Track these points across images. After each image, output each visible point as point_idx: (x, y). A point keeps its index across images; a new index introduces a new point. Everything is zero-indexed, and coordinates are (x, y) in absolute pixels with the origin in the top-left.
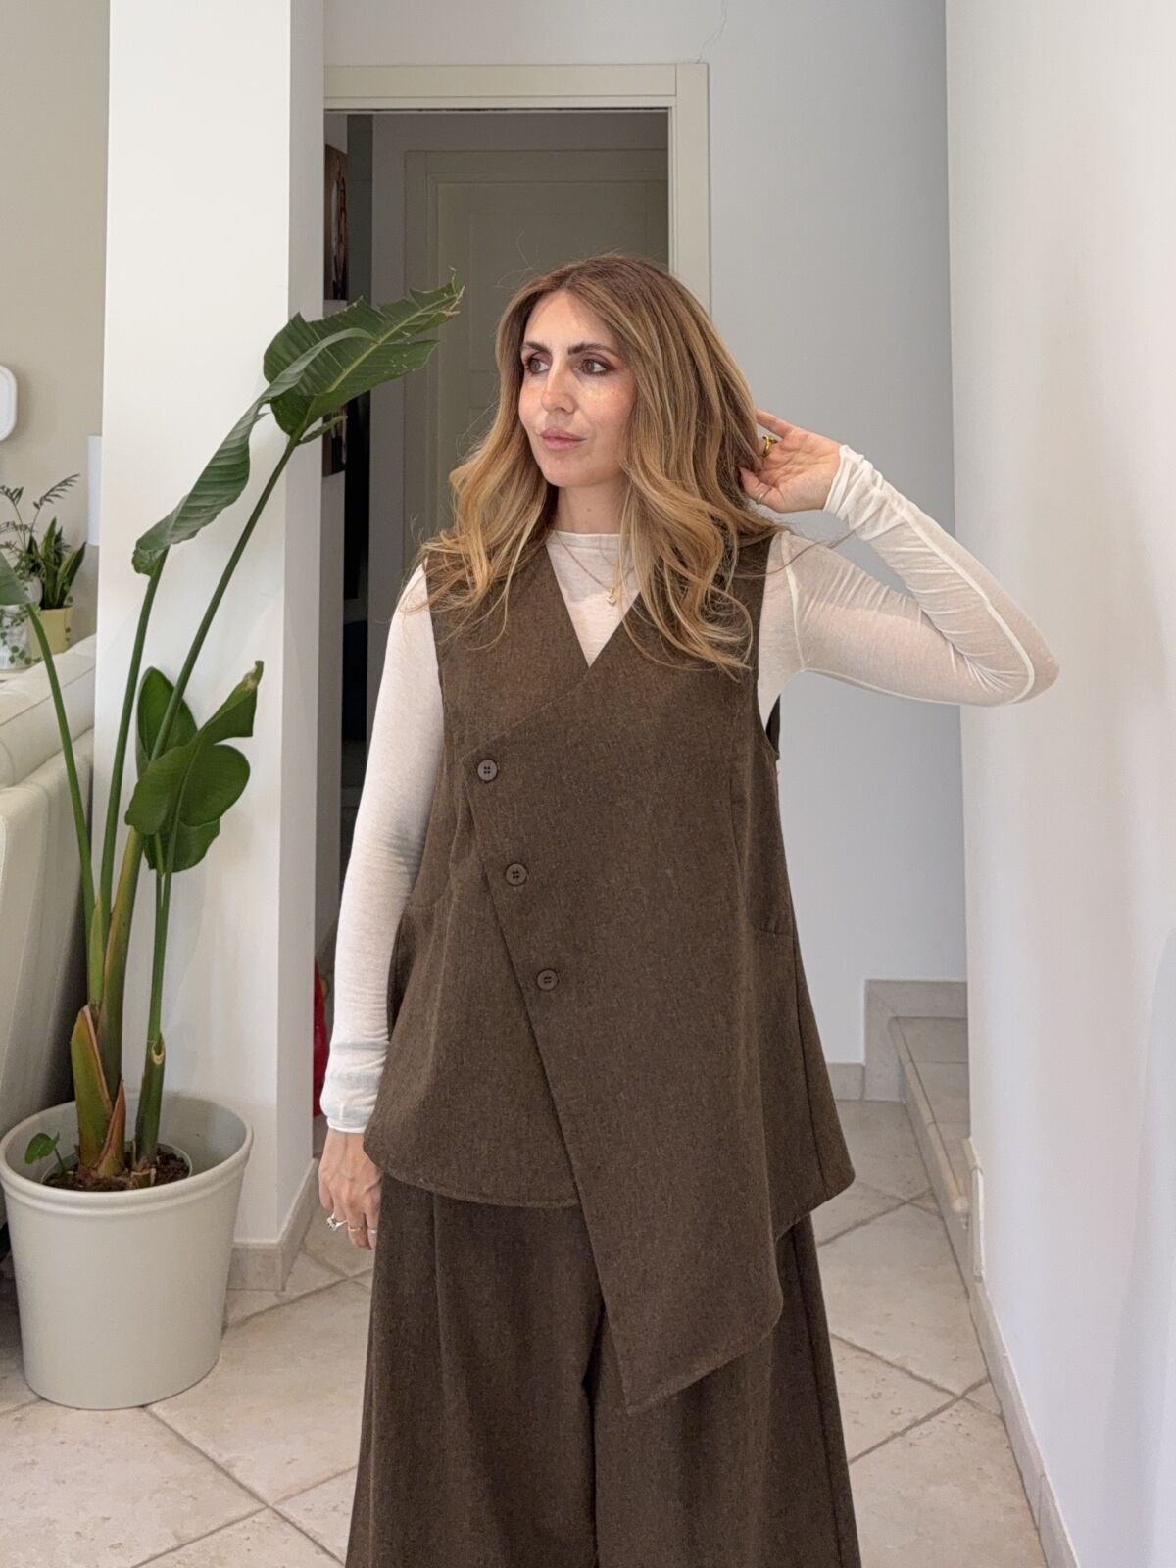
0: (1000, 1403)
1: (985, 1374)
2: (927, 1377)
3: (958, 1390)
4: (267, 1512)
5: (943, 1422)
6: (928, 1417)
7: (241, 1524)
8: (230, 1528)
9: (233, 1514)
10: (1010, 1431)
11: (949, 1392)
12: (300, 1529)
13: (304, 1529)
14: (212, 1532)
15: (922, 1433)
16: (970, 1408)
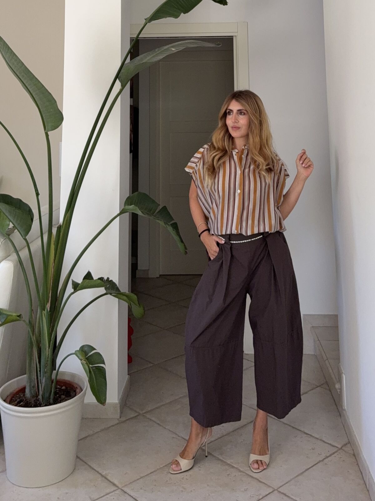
0: (353, 450)
1: (348, 441)
2: (329, 442)
3: (339, 446)
4: (119, 490)
5: (335, 457)
6: (330, 455)
7: (111, 494)
8: (108, 495)
9: (108, 491)
10: (357, 458)
11: (337, 447)
12: (130, 495)
13: (132, 495)
14: (101, 497)
15: (329, 460)
16: (344, 452)
